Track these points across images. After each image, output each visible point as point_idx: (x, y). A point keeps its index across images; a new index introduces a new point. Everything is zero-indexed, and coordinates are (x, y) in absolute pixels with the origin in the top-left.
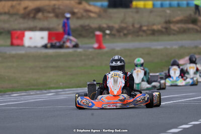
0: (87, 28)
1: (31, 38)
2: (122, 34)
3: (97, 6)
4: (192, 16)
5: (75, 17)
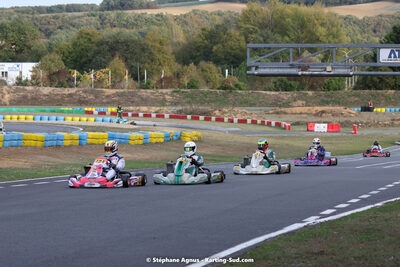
0: (349, 122)
1: (318, 127)
3: (355, 110)
5: (343, 116)
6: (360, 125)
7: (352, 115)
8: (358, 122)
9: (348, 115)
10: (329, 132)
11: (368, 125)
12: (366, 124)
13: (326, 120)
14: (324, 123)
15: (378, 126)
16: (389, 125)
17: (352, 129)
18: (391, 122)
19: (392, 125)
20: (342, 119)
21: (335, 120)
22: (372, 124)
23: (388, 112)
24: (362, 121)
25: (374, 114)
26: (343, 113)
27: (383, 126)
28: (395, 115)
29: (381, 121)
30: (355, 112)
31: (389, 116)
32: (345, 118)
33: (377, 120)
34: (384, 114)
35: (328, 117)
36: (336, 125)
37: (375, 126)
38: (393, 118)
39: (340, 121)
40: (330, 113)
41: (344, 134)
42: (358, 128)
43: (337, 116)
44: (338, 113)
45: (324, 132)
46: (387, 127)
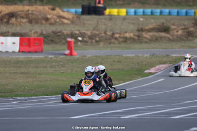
0: (59, 34)
1: (2, 43)
2: (94, 41)
3: (71, 12)
4: (165, 25)
5: (48, 23)
6: (80, 39)
7: (66, 21)
8: (76, 34)
9: (58, 20)
10: (23, 52)
11: (93, 39)
12: (91, 38)
13: (18, 29)
14: (14, 35)
15: (113, 40)
16: (132, 40)
17: (65, 47)
18: (137, 33)
19: (138, 39)
20: (47, 29)
21: (35, 31)
22: (102, 37)
23: (132, 15)
24: (84, 33)
25: (105, 19)
26: (49, 16)
27: (122, 42)
28: (143, 21)
29: (119, 32)
30: (70, 16)
31: (133, 24)
32: (52, 26)
33: (111, 30)
34: (124, 19)
35: (22, 24)
36: (35, 39)
37: (108, 41)
38: (140, 27)
39: (42, 32)
40: (25, 16)
41: (50, 56)
42: (75, 45)
43: (37, 23)
44: (40, 17)
45: (14, 52)
46: (129, 42)
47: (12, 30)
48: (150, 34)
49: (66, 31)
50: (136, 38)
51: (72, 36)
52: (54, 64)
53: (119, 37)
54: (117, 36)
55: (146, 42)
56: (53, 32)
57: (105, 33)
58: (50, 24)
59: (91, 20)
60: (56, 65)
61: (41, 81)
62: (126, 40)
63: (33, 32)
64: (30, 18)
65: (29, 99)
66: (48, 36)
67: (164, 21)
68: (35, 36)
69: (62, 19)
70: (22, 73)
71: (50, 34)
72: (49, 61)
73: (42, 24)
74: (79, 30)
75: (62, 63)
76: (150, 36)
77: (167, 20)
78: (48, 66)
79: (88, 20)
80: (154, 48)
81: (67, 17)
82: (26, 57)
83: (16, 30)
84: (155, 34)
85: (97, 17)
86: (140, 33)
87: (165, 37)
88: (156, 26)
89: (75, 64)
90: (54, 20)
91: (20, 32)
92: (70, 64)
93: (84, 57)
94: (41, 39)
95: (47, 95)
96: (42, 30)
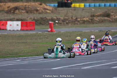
0: (44, 19)
1: (11, 25)
2: (65, 23)
3: (51, 6)
4: (107, 12)
5: (38, 12)
6: (57, 22)
7: (48, 11)
8: (54, 19)
9: (43, 11)
10: (23, 30)
11: (65, 22)
12: (63, 21)
13: (20, 17)
14: (18, 20)
15: (76, 22)
16: (88, 22)
17: (48, 26)
18: (91, 18)
19: (91, 21)
20: (37, 16)
21: (30, 17)
22: (70, 20)
23: (87, 7)
24: (59, 18)
25: (72, 10)
26: (38, 9)
27: (82, 23)
28: (94, 10)
29: (80, 17)
30: (51, 8)
31: (88, 12)
32: (40, 14)
33: (75, 16)
34: (83, 9)
35: (22, 13)
36: (30, 22)
37: (74, 23)
38: (93, 14)
39: (34, 18)
40: (24, 9)
41: (39, 33)
42: (54, 25)
43: (31, 13)
44: (33, 9)
45: (18, 30)
46: (86, 23)
47: (16, 17)
48: (98, 18)
49: (49, 17)
50: (90, 20)
51: (52, 20)
52: (42, 37)
53: (80, 20)
54: (79, 19)
55: (96, 23)
56: (41, 18)
57: (72, 18)
58: (39, 13)
59: (63, 11)
60: (43, 38)
61: (34, 47)
62: (84, 22)
63: (29, 18)
64: (27, 10)
65: (27, 58)
66: (38, 21)
67: (107, 10)
68: (30, 21)
69: (46, 10)
70: (23, 43)
71: (39, 19)
72: (38, 35)
73: (34, 13)
74: (56, 17)
75: (46, 37)
76: (99, 19)
77: (108, 10)
78: (38, 38)
79: (62, 11)
80: (101, 26)
81: (49, 9)
82: (25, 33)
83: (19, 17)
84: (101, 18)
85: (67, 8)
86: (93, 18)
87: (107, 20)
88: (102, 14)
89: (54, 37)
90: (41, 11)
91: (21, 18)
92: (51, 37)
93: (60, 33)
94: (34, 22)
95: (38, 56)
96: (34, 17)
